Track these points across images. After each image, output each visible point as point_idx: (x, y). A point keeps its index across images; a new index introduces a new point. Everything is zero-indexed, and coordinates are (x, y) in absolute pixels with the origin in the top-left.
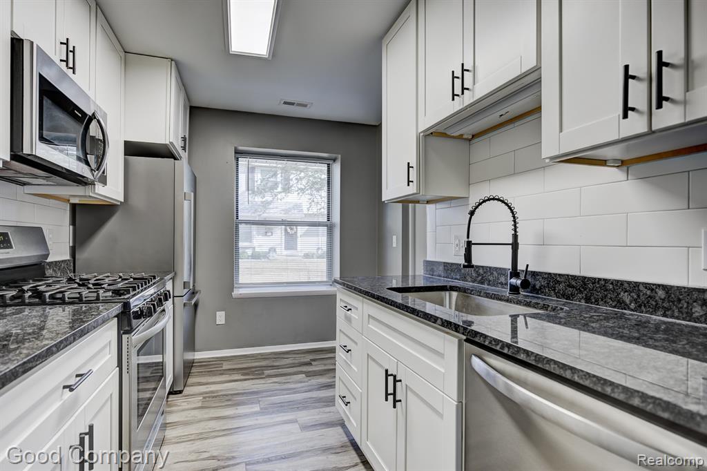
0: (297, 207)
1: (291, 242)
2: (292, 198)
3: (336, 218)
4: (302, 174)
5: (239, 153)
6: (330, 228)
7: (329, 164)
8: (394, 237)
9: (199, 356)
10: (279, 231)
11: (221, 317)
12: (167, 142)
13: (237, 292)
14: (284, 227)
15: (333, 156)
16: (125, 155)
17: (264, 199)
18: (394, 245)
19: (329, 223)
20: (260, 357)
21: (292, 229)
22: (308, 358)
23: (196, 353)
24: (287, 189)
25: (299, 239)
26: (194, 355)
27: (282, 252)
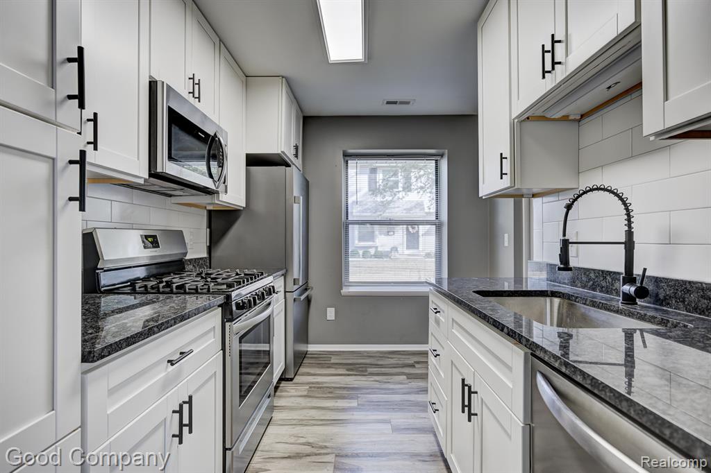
0: (419, 205)
1: (413, 241)
2: (413, 197)
3: (444, 217)
4: (422, 172)
5: (347, 156)
6: (439, 227)
7: (436, 161)
8: (506, 235)
9: (312, 348)
10: (400, 231)
11: (331, 314)
12: (280, 152)
13: (345, 291)
14: (405, 226)
15: (440, 151)
16: (247, 165)
17: (385, 199)
18: (506, 244)
19: (437, 221)
20: (366, 354)
21: (413, 228)
22: (412, 360)
23: (309, 345)
24: (407, 188)
25: (421, 239)
26: (307, 347)
27: (404, 251)
